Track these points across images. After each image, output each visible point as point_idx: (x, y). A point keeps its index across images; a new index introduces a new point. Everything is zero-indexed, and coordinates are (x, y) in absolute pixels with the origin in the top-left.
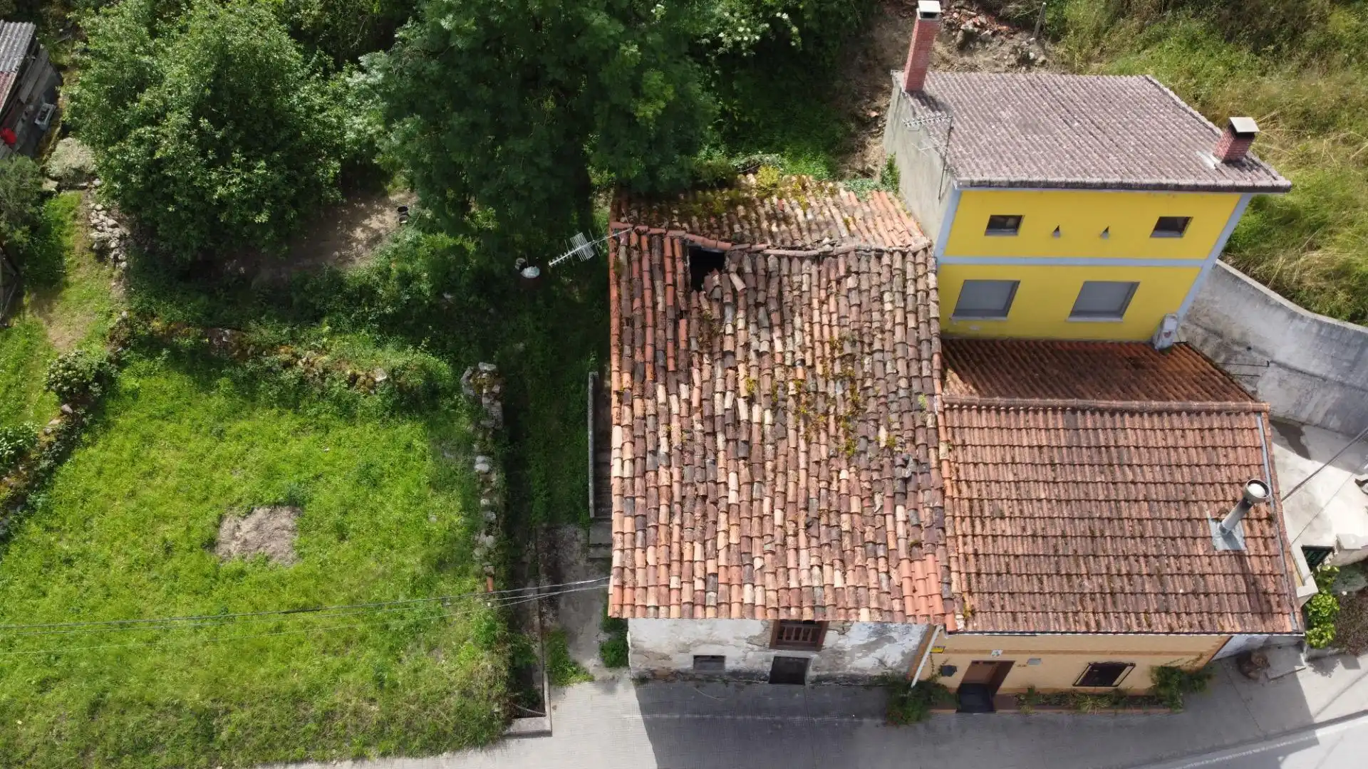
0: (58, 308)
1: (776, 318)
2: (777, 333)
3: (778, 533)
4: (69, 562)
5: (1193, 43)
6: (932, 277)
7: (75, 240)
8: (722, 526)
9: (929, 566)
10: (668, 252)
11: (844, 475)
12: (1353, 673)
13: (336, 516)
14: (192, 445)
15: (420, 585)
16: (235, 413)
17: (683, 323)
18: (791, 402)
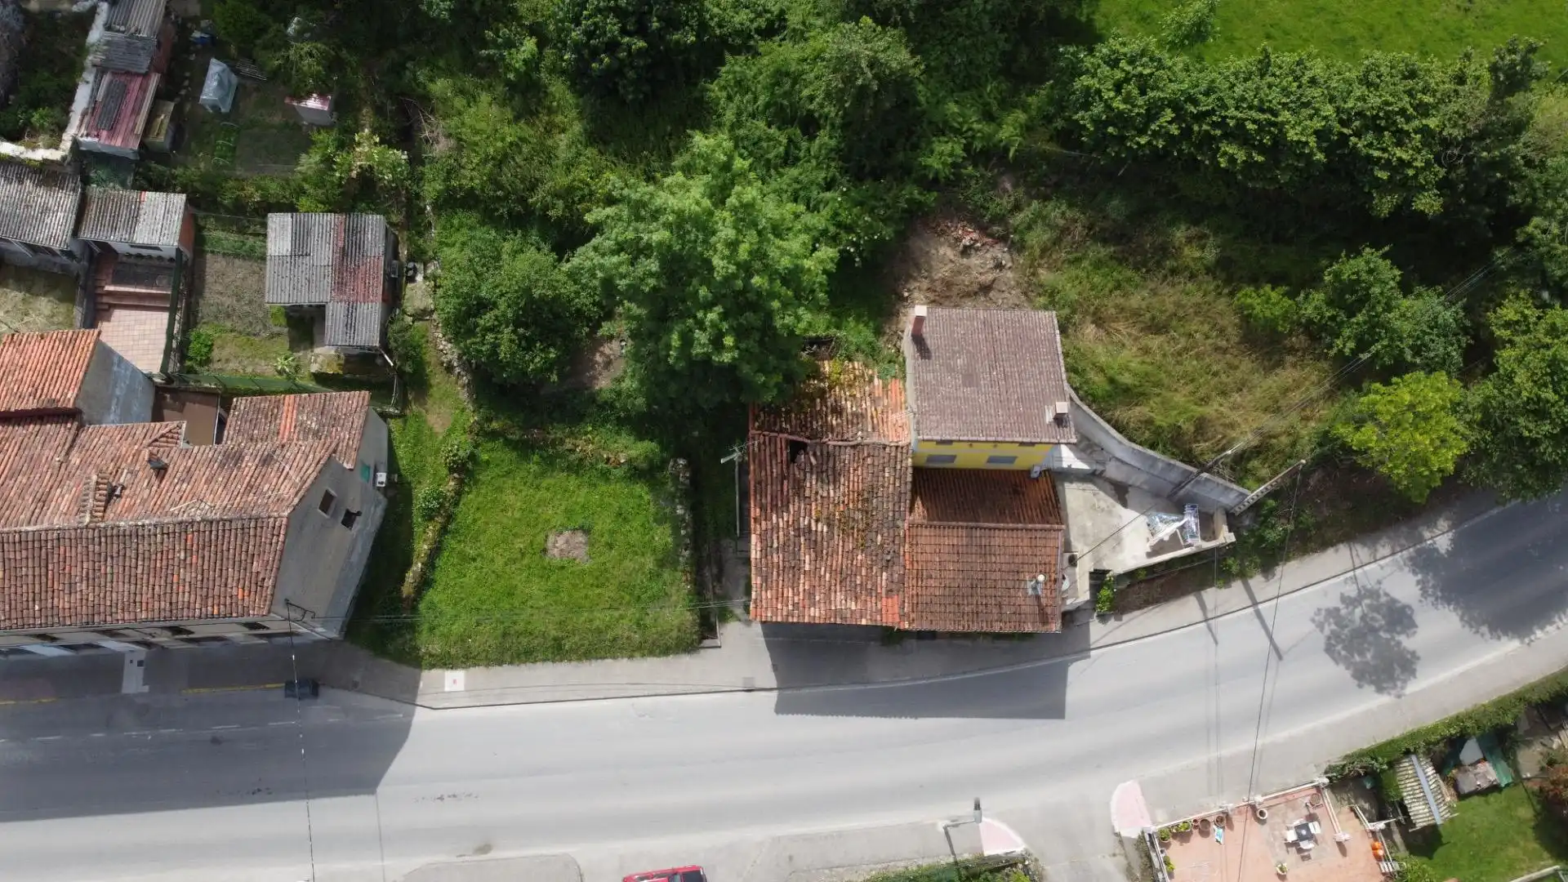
0: (430, 402)
1: (831, 478)
2: (831, 487)
3: (827, 584)
4: (474, 560)
5: (1098, 265)
6: (910, 460)
7: (430, 357)
8: (802, 581)
9: (895, 600)
10: (779, 446)
11: (859, 557)
12: (1118, 623)
13: (606, 538)
14: (524, 493)
15: (654, 576)
16: (543, 474)
17: (785, 482)
18: (837, 522)
